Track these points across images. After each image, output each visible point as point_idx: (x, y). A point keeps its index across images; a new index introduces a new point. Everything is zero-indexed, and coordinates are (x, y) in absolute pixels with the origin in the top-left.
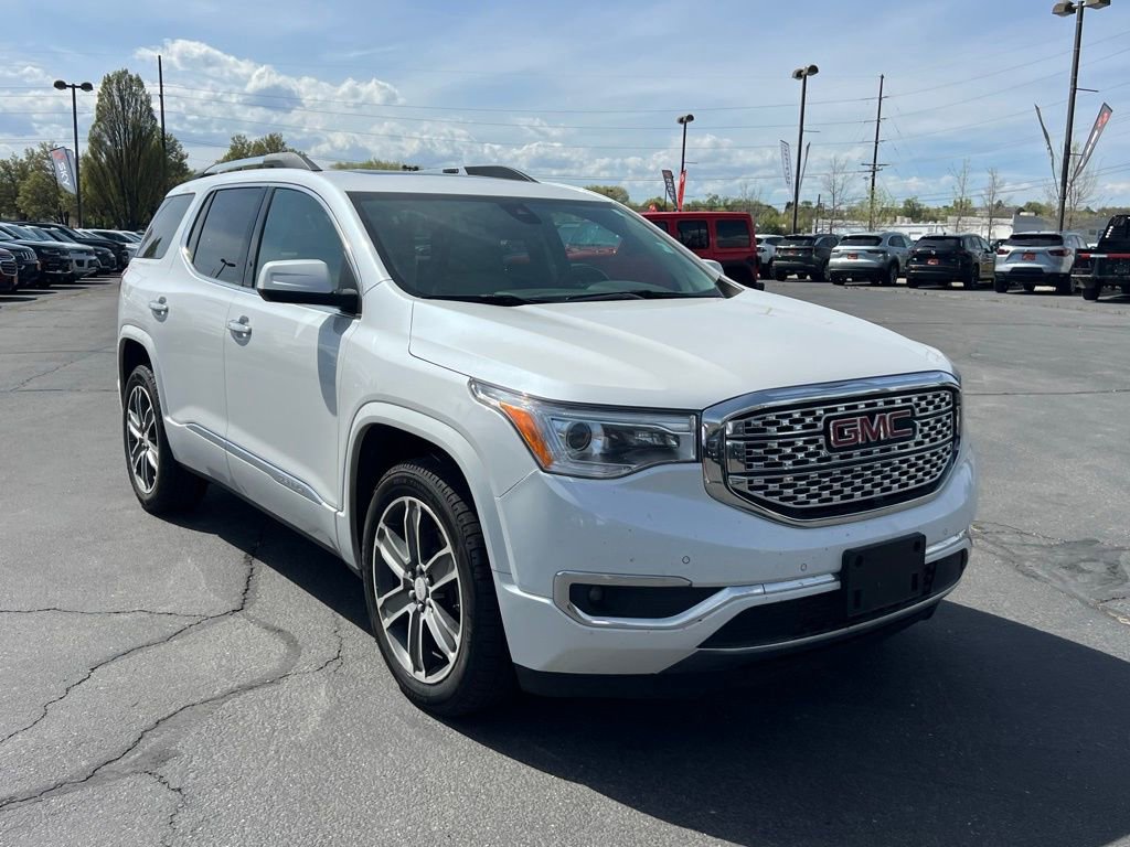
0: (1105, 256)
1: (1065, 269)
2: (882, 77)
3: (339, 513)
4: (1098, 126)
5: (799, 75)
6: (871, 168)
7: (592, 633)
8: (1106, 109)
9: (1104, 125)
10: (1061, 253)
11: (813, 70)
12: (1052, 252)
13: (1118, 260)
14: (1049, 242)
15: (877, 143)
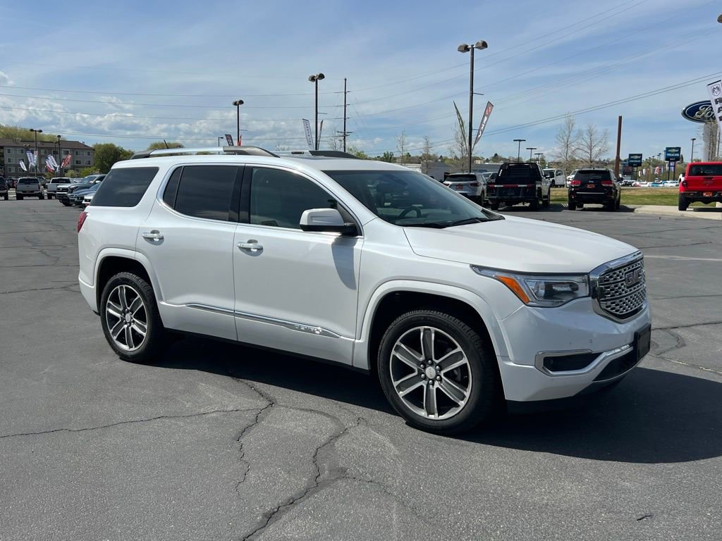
0: (502, 186)
1: (478, 194)
2: (346, 80)
3: (357, 341)
4: (487, 114)
5: (313, 79)
6: (343, 134)
7: (553, 379)
8: (489, 105)
9: (489, 114)
10: (476, 185)
11: (322, 76)
12: (471, 184)
13: (507, 188)
14: (469, 179)
15: (345, 119)
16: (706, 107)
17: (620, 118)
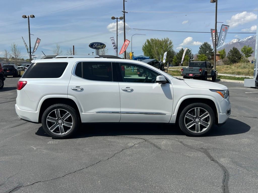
16: (96, 44)
17: (74, 46)
